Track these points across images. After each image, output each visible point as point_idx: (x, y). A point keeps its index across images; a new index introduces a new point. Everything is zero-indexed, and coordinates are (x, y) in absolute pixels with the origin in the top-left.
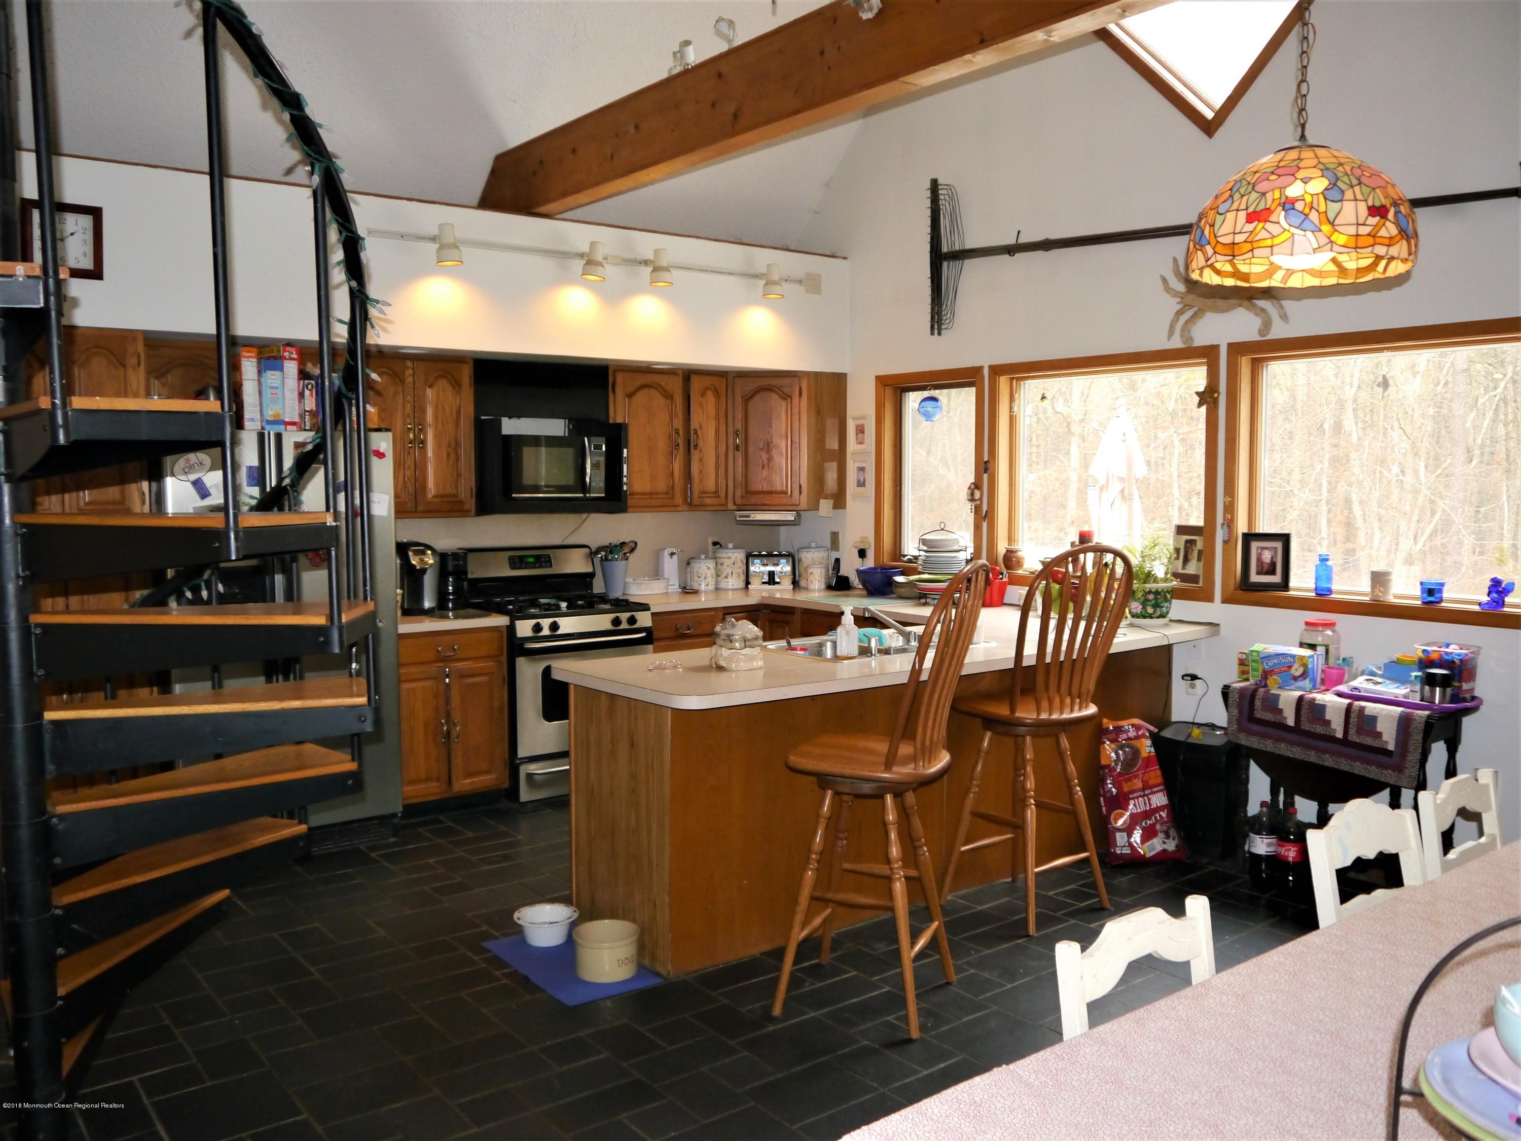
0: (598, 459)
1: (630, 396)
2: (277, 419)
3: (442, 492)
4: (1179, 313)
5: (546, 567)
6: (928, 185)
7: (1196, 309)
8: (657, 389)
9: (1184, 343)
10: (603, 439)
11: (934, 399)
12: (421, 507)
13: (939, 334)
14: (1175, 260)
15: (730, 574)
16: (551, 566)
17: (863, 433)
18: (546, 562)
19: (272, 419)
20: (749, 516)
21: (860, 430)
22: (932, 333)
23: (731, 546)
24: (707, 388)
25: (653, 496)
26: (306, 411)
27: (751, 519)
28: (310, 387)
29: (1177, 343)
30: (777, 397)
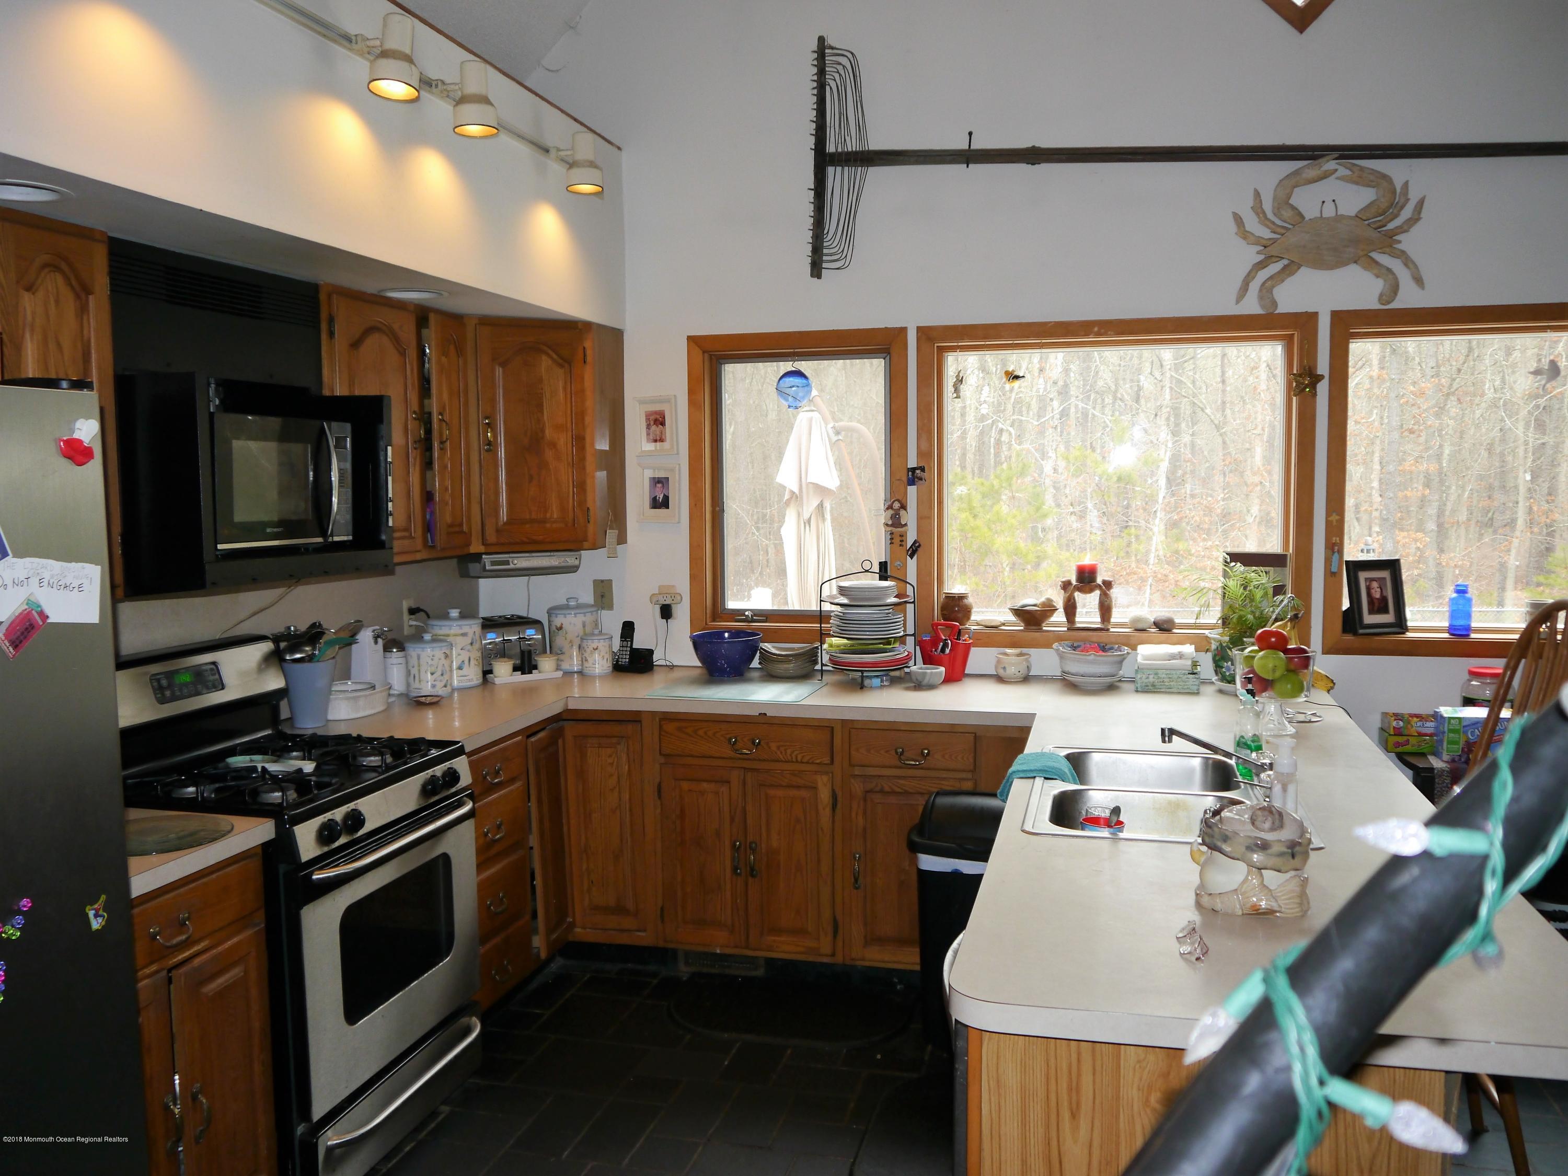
0: (342, 465)
1: (355, 345)
4: (1260, 265)
6: (814, 46)
7: (1285, 262)
8: (387, 335)
9: (1262, 307)
10: (348, 426)
11: (799, 374)
14: (1257, 194)
15: (466, 662)
16: (223, 685)
17: (663, 424)
20: (507, 563)
21: (657, 420)
22: (813, 274)
23: (454, 613)
27: (511, 566)
29: (1251, 306)
30: (550, 362)
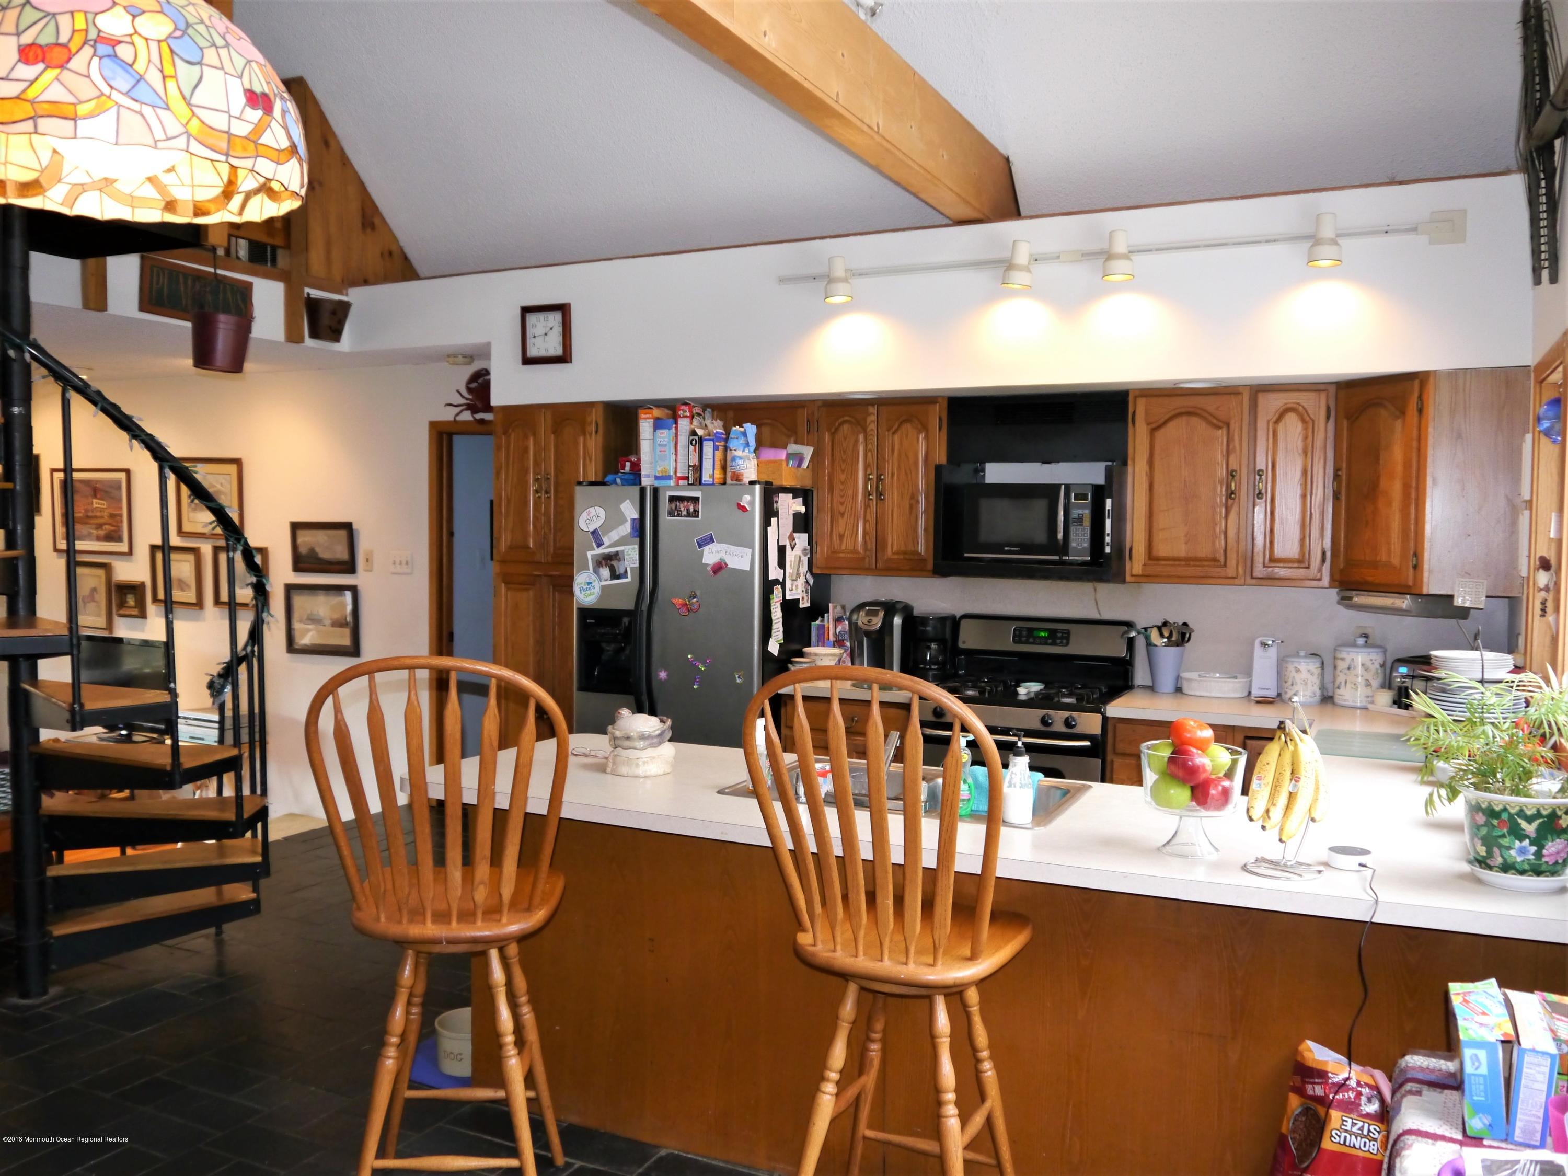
0: (1080, 512)
1: (1157, 427)
2: (664, 474)
3: (903, 548)
5: (1061, 644)
8: (1202, 416)
12: (880, 565)
13: (1554, 279)
16: (1067, 644)
18: (1062, 638)
19: (660, 475)
22: (1537, 281)
24: (1287, 410)
25: (1192, 563)
26: (689, 466)
28: (694, 442)
30: (1388, 415)
